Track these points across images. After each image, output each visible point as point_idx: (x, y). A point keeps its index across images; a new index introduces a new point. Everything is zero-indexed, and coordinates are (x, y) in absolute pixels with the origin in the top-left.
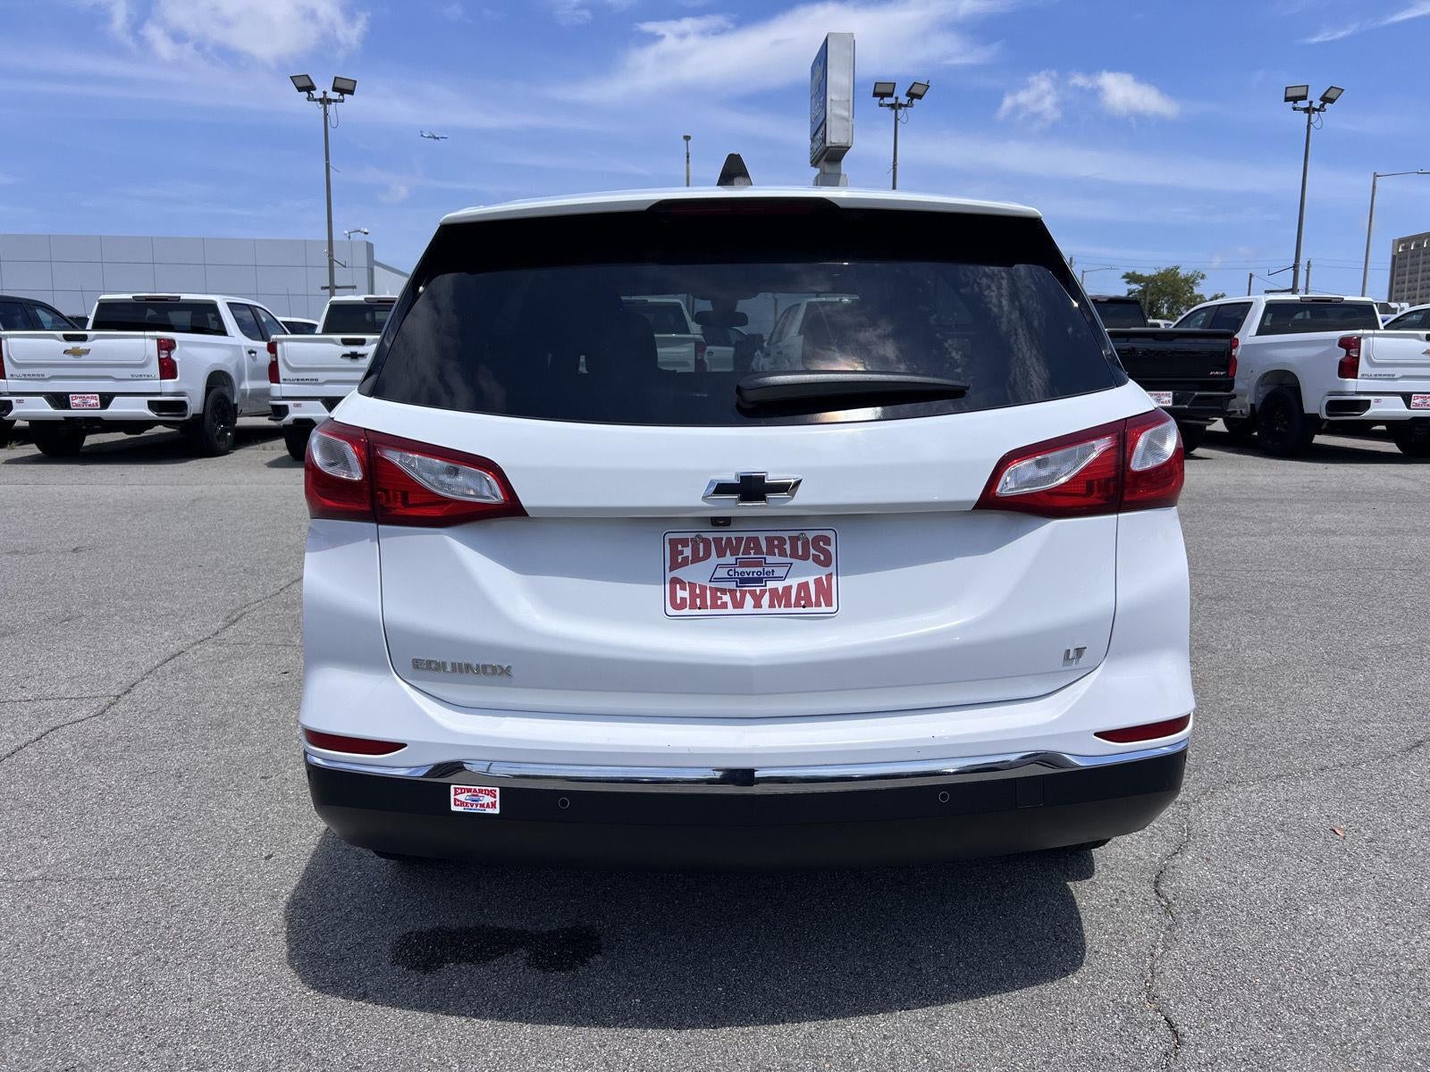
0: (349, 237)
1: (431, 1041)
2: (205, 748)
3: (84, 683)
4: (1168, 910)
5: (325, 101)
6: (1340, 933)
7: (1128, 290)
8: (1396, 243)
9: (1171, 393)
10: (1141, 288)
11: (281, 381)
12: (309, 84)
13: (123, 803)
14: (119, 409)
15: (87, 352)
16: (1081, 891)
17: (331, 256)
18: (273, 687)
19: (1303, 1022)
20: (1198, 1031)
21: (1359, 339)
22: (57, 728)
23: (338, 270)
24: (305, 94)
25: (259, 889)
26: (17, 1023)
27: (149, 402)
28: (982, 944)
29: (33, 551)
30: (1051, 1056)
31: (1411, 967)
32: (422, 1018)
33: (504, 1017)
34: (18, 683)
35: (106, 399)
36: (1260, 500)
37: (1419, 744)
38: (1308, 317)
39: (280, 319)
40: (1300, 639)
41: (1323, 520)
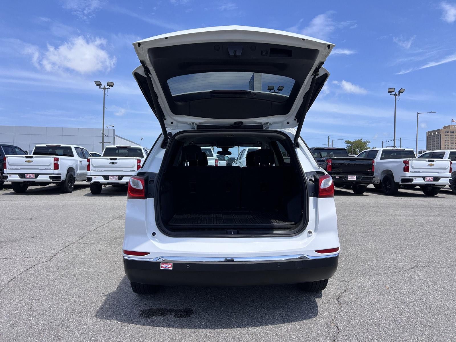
0: (108, 128)
1: (151, 332)
2: (80, 269)
3: (42, 253)
4: (340, 305)
5: (104, 88)
6: (383, 309)
7: (347, 146)
8: (428, 133)
9: (355, 176)
10: (351, 145)
11: (91, 170)
12: (100, 84)
13: (60, 282)
14: (40, 178)
15: (32, 161)
16: (318, 301)
17: (103, 133)
18: (97, 254)
19: (371, 327)
20: (344, 329)
21: (409, 161)
22: (37, 264)
23: (105, 137)
24: (99, 86)
25: (102, 301)
26: (43, 329)
27: (50, 176)
28: (292, 312)
29: (18, 219)
30: (307, 334)
31: (400, 316)
32: (148, 327)
33: (169, 327)
34: (23, 253)
35: (37, 175)
36: (380, 207)
37: (413, 268)
38: (396, 154)
39: (89, 152)
40: (385, 243)
41: (397, 212)
